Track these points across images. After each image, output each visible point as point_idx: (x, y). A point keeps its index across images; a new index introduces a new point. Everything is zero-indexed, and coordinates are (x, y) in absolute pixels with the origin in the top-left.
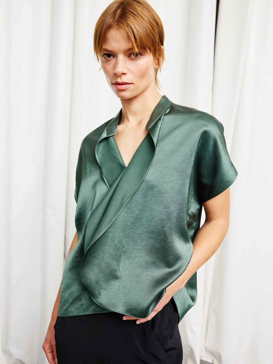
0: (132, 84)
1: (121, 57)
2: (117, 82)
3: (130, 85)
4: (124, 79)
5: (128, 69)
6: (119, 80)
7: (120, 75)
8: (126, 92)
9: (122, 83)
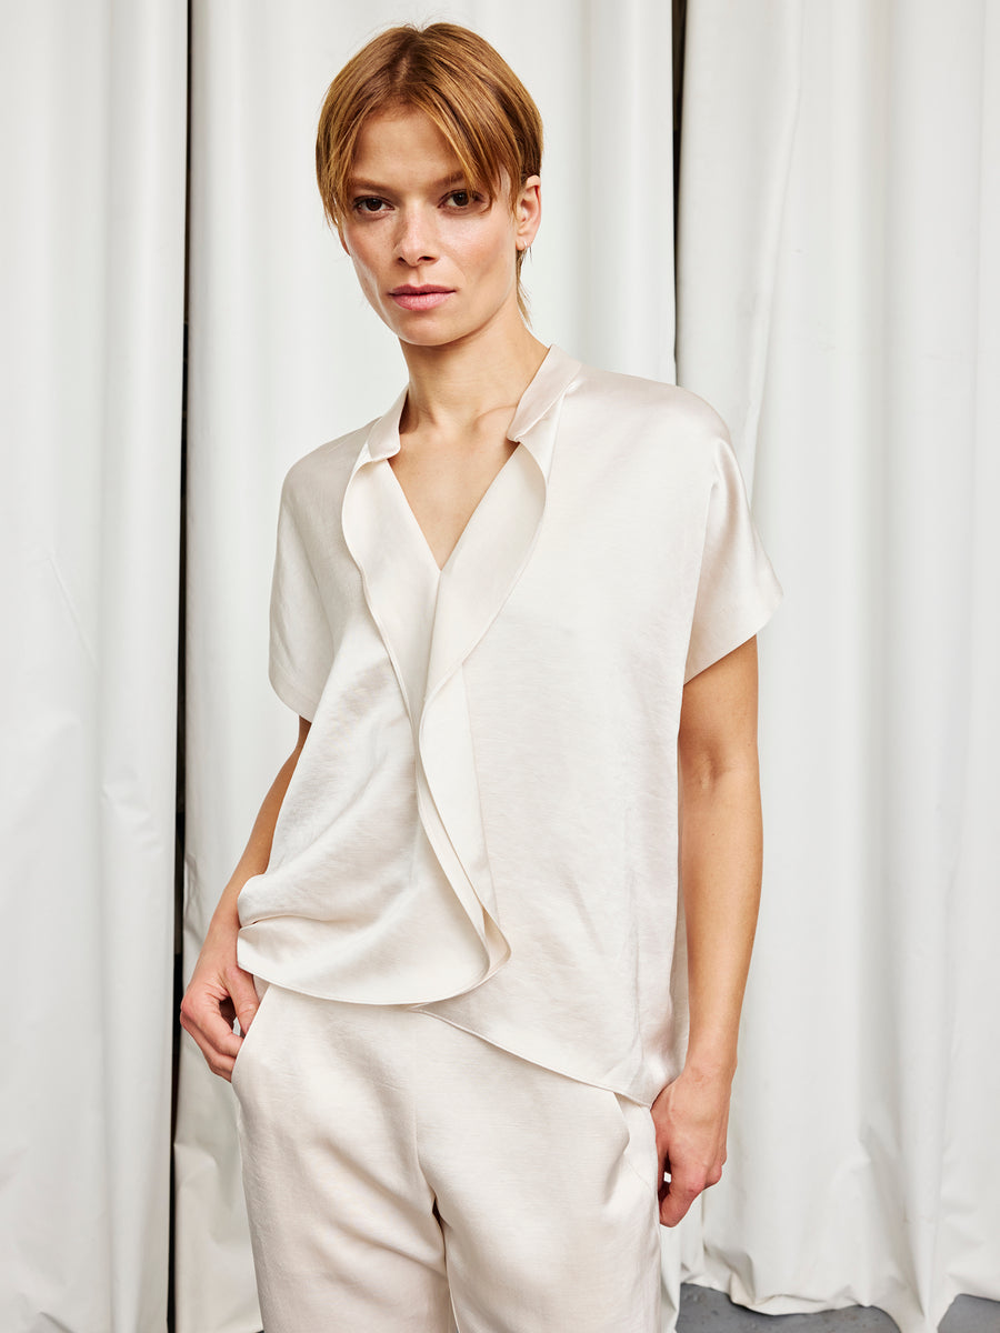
0: (454, 291)
1: (417, 207)
2: (408, 287)
3: (447, 296)
4: (430, 276)
5: (441, 246)
6: (413, 281)
7: (417, 264)
8: (435, 318)
9: (422, 288)
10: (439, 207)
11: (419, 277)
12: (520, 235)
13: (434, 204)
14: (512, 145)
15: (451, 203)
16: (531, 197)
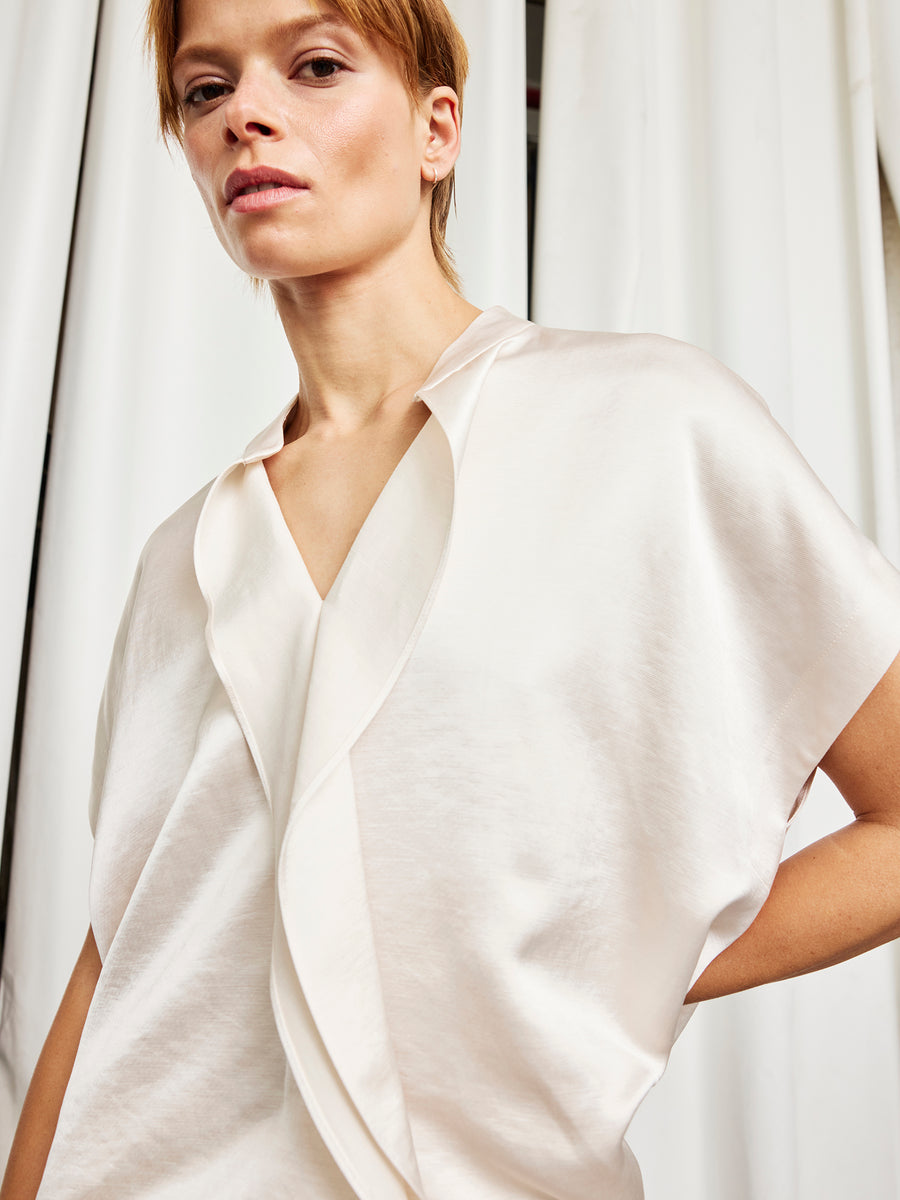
0: (306, 186)
2: (238, 173)
3: (298, 192)
7: (247, 134)
8: (281, 225)
9: (256, 170)
10: (290, 78)
11: (254, 157)
12: (428, 160)
13: (281, 71)
14: (406, 18)
15: (308, 72)
16: (444, 116)
